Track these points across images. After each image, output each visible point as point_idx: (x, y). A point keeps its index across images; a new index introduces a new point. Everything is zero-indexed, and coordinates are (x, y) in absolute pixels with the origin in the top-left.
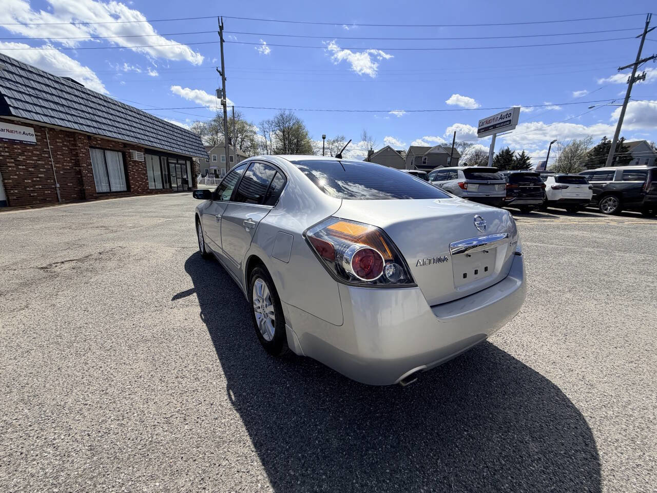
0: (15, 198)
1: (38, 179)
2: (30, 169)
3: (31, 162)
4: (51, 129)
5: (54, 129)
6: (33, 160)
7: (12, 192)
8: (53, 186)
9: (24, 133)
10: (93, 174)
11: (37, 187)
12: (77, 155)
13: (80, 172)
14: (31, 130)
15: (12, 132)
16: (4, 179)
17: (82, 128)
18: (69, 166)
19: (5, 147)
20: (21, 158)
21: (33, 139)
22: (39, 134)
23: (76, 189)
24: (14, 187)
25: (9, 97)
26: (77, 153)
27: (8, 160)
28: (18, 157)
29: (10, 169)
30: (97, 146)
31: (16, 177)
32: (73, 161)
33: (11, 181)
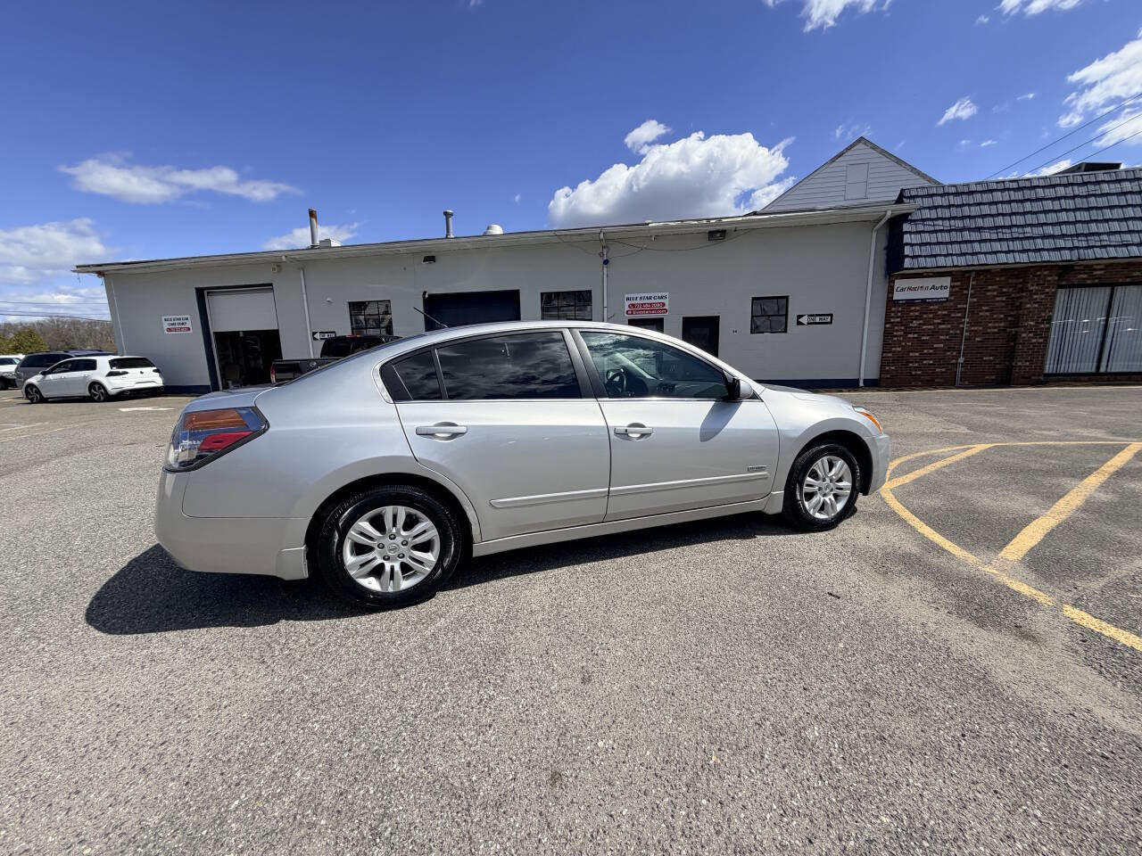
0: (888, 376)
1: (931, 351)
2: (924, 338)
3: (929, 327)
4: (978, 273)
5: (988, 271)
6: (934, 324)
7: (887, 368)
8: (954, 361)
9: (933, 287)
10: (1046, 339)
11: (925, 362)
12: (1019, 308)
13: (1014, 338)
14: (947, 281)
15: (915, 289)
16: (883, 352)
17: (1034, 257)
18: (995, 327)
19: (899, 311)
20: (915, 323)
21: (945, 294)
22: (958, 283)
23: (998, 366)
24: (893, 362)
25: (912, 245)
26: (1021, 303)
27: (896, 328)
28: (912, 322)
29: (895, 339)
30: (1089, 282)
31: (899, 349)
32: (1010, 319)
33: (890, 355)
